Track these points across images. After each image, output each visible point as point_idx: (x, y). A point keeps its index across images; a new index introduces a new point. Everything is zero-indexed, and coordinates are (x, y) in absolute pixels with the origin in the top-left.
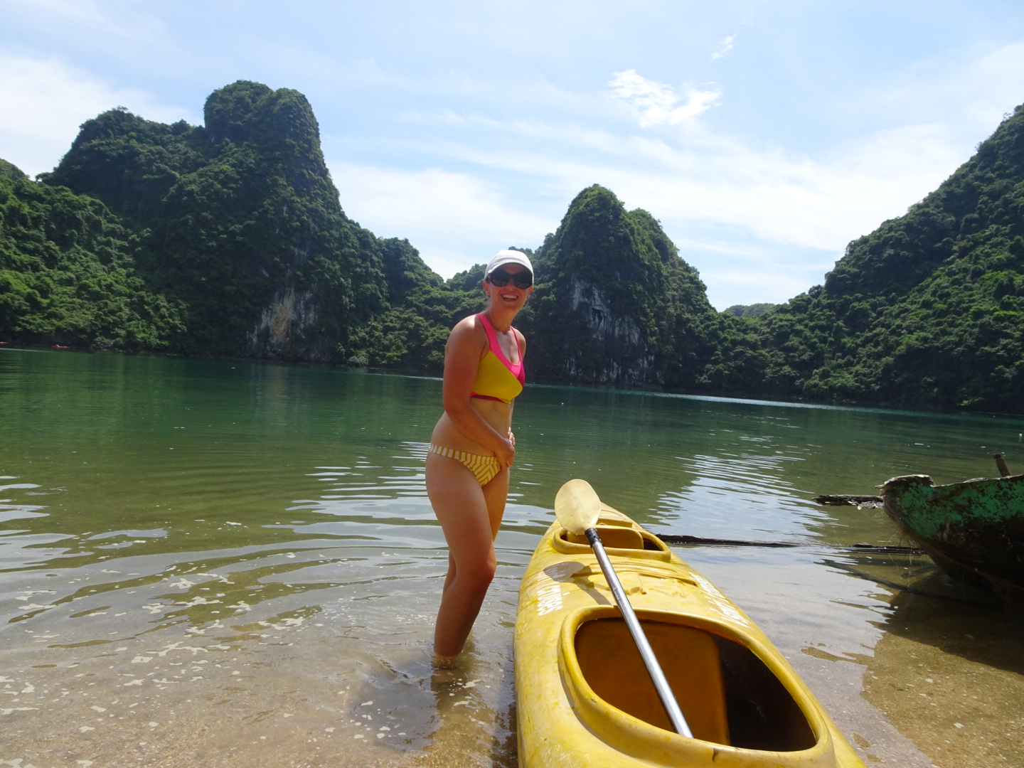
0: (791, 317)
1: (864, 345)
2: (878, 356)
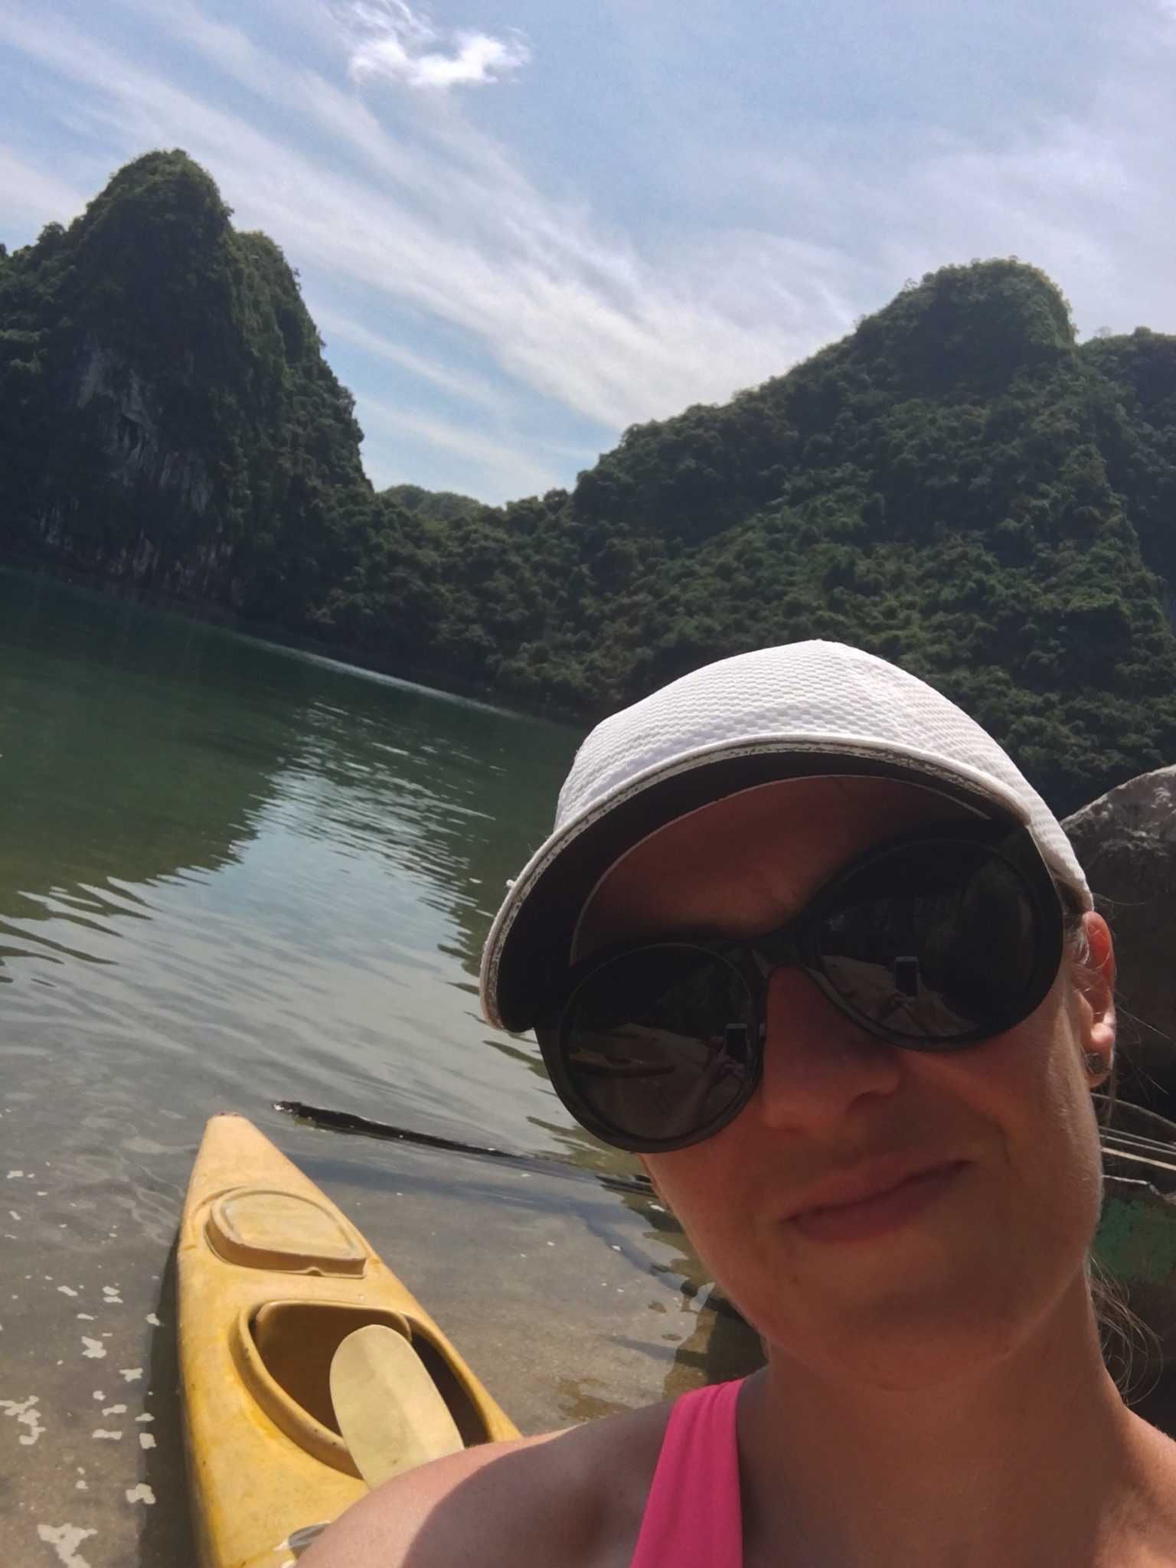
0: (505, 537)
1: (613, 617)
2: (632, 643)
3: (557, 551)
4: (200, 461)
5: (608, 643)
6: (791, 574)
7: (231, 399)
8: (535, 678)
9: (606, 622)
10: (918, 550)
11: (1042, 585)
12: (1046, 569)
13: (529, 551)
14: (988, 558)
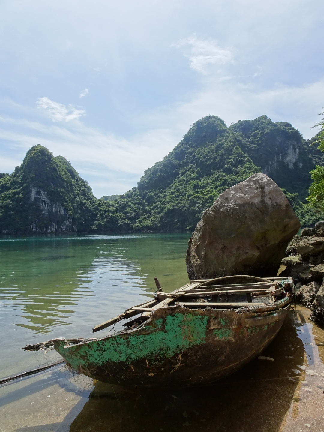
0: (126, 200)
1: (153, 209)
2: (159, 213)
3: (138, 199)
4: (60, 204)
5: (154, 215)
6: (186, 189)
7: (63, 190)
8: (141, 227)
9: (152, 211)
10: (210, 177)
11: (237, 176)
12: (237, 173)
13: (132, 201)
14: (224, 174)
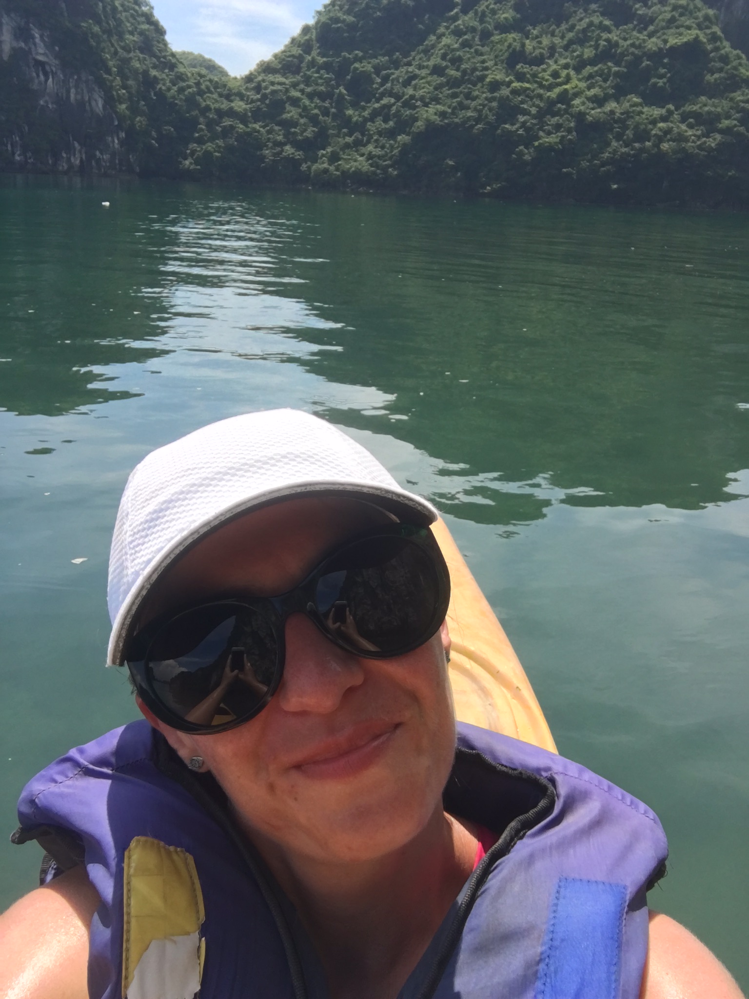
1: (372, 118)
2: (391, 134)
4: (91, 77)
5: (375, 138)
6: (483, 62)
8: (338, 173)
9: (369, 123)
10: (558, 26)
11: (645, 33)
12: (645, 22)
13: (302, 86)
14: (607, 22)
